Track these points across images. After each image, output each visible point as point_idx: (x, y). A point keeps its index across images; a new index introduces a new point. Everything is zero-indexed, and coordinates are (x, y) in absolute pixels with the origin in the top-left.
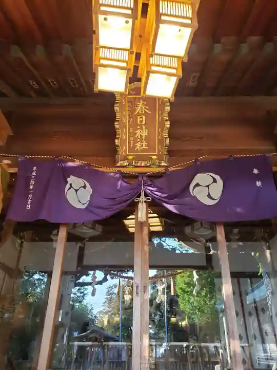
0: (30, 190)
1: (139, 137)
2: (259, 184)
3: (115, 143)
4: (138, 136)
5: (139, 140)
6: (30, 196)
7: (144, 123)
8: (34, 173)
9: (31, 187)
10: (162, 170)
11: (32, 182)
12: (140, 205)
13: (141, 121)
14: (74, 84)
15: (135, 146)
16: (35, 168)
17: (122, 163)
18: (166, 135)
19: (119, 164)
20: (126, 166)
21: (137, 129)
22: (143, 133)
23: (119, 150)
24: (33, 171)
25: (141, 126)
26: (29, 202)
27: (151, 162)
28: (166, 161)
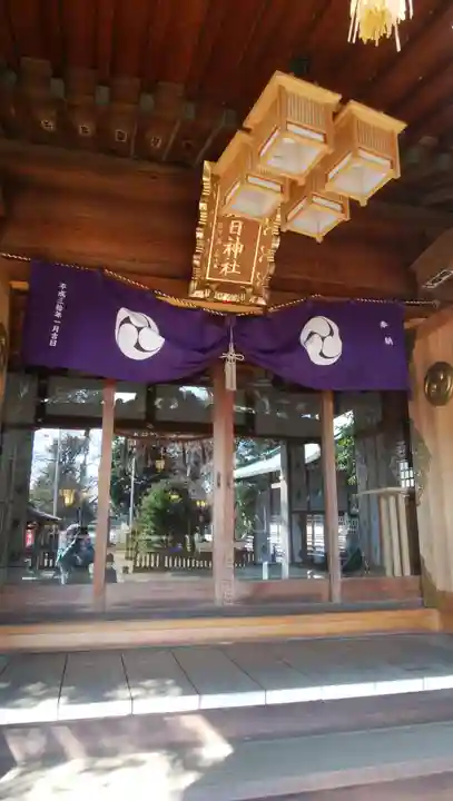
0: (56, 319)
1: (229, 254)
2: (388, 341)
3: (192, 259)
4: (227, 253)
5: (228, 259)
6: (56, 328)
7: (239, 234)
8: (62, 294)
9: (58, 315)
10: (258, 311)
11: (59, 308)
12: (228, 364)
13: (236, 230)
15: (220, 267)
16: (63, 286)
17: (199, 294)
18: (271, 259)
19: (194, 295)
20: (204, 299)
21: (228, 241)
22: (236, 248)
23: (197, 271)
24: (60, 290)
25: (234, 236)
26: (55, 336)
27: (243, 297)
28: (264, 299)
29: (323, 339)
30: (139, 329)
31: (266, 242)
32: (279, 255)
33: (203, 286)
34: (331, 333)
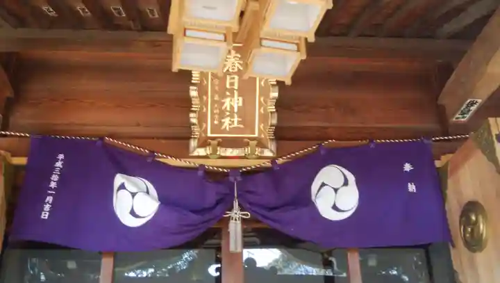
0: (51, 189)
1: (228, 109)
2: (411, 187)
3: (189, 118)
4: (226, 108)
5: (228, 113)
6: (50, 199)
7: (236, 87)
8: (59, 164)
9: (53, 185)
11: (55, 178)
12: (232, 224)
13: (232, 84)
14: (120, 13)
15: (221, 123)
16: (61, 156)
17: (201, 152)
18: (273, 109)
19: (195, 154)
20: (206, 157)
21: (226, 97)
22: (236, 102)
23: (196, 130)
24: (57, 160)
25: (232, 91)
26: (47, 207)
27: (248, 150)
28: (271, 151)
29: (336, 190)
30: (133, 195)
31: (265, 92)
32: (280, 104)
33: (204, 143)
34: (346, 183)
